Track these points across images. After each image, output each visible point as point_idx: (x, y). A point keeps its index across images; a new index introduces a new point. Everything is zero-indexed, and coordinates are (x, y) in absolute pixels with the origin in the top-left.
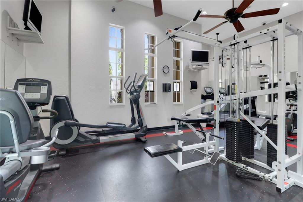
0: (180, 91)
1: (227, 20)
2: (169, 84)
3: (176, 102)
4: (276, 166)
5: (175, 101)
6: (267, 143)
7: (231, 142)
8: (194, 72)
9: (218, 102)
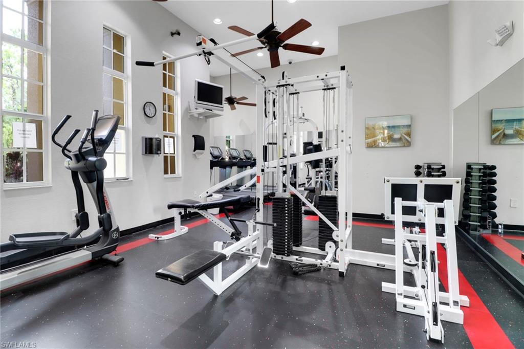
0: (174, 154)
1: (264, 46)
2: (158, 138)
3: (168, 174)
4: (330, 247)
5: (166, 172)
6: (319, 221)
7: (281, 228)
8: (198, 118)
9: (263, 170)
